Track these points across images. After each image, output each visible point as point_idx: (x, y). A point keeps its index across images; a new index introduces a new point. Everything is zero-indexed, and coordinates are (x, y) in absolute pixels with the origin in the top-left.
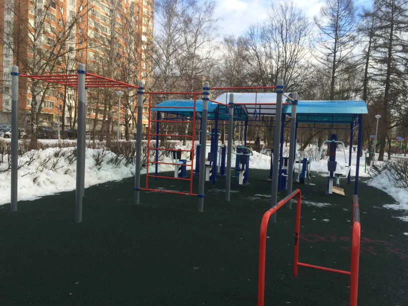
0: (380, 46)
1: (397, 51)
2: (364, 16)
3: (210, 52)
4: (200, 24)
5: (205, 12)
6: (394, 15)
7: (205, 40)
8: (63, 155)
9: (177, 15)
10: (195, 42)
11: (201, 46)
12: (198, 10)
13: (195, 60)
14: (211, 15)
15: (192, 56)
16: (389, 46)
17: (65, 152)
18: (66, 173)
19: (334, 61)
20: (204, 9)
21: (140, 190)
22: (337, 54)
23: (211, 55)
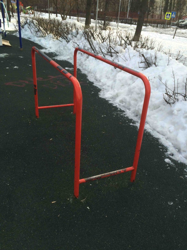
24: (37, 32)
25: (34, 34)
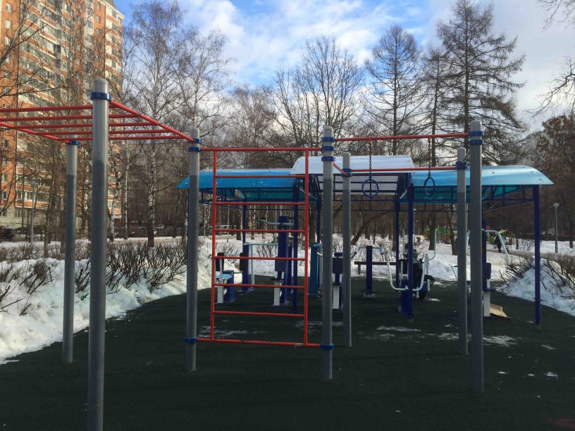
0: (451, 101)
1: (476, 107)
2: (431, 60)
3: (219, 106)
4: (202, 66)
5: (209, 50)
6: (469, 60)
7: (212, 88)
8: (16, 277)
9: (167, 52)
10: (196, 92)
11: (205, 98)
12: (199, 46)
13: (198, 118)
14: (218, 55)
15: (191, 112)
16: (464, 100)
17: (18, 271)
18: (23, 313)
19: (395, 120)
20: (208, 45)
21: (197, 341)
22: (398, 110)
23: (221, 111)
24: (558, 286)
25: (554, 291)
